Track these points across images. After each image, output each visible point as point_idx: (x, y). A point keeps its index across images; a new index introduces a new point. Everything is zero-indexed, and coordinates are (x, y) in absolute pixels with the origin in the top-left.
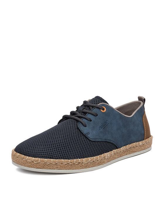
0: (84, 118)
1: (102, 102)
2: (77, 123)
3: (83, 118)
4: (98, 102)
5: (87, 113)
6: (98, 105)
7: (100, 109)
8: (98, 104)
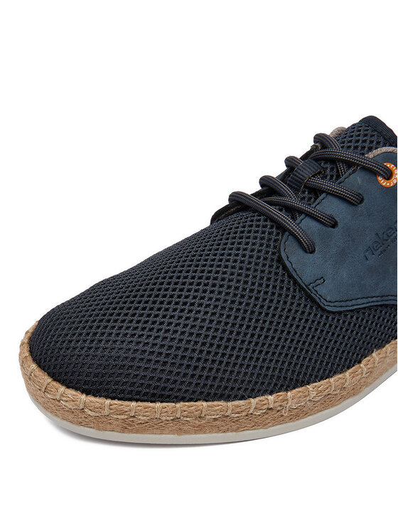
0: (308, 215)
1: (385, 145)
2: (278, 234)
3: (303, 216)
4: (372, 142)
5: (323, 192)
6: (371, 155)
7: (375, 174)
8: (370, 149)
